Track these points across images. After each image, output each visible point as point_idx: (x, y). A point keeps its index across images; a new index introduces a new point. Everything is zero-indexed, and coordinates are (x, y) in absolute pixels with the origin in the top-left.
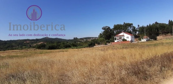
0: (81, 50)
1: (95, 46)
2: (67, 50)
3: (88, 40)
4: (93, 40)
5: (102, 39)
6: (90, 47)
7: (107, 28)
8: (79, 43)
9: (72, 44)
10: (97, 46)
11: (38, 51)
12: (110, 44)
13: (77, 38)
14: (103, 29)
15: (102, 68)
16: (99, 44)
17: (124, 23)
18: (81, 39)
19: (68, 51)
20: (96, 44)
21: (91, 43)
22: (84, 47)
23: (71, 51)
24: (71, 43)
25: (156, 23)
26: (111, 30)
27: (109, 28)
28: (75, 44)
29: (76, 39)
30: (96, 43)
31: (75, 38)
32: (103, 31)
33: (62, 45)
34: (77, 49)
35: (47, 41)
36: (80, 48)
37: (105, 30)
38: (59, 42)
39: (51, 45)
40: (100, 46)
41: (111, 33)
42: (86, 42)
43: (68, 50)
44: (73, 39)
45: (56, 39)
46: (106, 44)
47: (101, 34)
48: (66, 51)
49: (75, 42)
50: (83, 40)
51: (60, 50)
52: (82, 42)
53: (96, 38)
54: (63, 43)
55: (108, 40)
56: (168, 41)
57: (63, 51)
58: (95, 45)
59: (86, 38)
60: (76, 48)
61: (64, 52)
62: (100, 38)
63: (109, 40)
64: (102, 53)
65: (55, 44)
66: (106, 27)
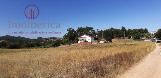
0: (45, 50)
1: (59, 47)
2: (29, 49)
3: (53, 40)
4: (58, 41)
5: (67, 39)
6: (54, 47)
7: (72, 29)
8: (43, 42)
9: (36, 43)
10: (61, 46)
12: (74, 45)
13: (41, 38)
14: (68, 30)
15: (66, 67)
16: (63, 44)
17: (87, 27)
18: (45, 39)
19: (31, 51)
20: (60, 45)
21: (56, 43)
22: (49, 47)
23: (34, 51)
24: (35, 43)
25: (112, 28)
26: (75, 32)
27: (73, 30)
29: (40, 39)
30: (61, 43)
31: (39, 38)
32: (68, 32)
33: (25, 45)
34: (40, 49)
35: (8, 39)
36: (44, 48)
37: (69, 31)
38: (22, 41)
39: (12, 44)
40: (64, 46)
41: (74, 35)
42: (51, 42)
43: (31, 49)
44: (37, 38)
45: (19, 38)
46: (70, 45)
47: (65, 35)
48: (29, 51)
49: (39, 42)
50: (47, 40)
51: (22, 49)
52: (47, 42)
53: (61, 38)
54: (26, 43)
55: (71, 41)
56: (121, 43)
57: (26, 51)
59: (51, 38)
60: (40, 48)
61: (27, 52)
62: (65, 39)
63: (73, 41)
64: (66, 52)
65: (17, 43)
66: (71, 29)
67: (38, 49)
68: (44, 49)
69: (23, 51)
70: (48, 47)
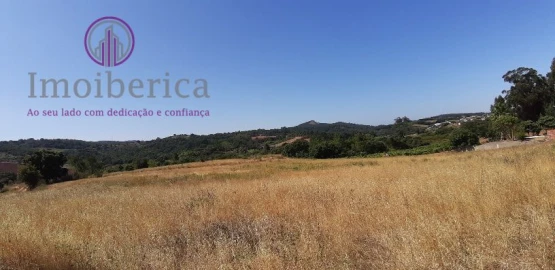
0: (426, 160)
1: (477, 148)
2: (373, 160)
3: (451, 124)
4: (469, 125)
5: (507, 117)
6: (458, 151)
7: (524, 73)
8: (415, 135)
9: (392, 139)
10: (485, 147)
11: (290, 161)
12: (541, 137)
13: (406, 119)
14: (507, 78)
16: (493, 137)
18: (422, 122)
19: (376, 163)
20: (481, 140)
21: (464, 135)
22: (437, 151)
23: (388, 164)
24: (388, 137)
26: (541, 81)
27: (532, 73)
28: (401, 139)
29: (403, 124)
30: (484, 135)
31: (399, 121)
32: (509, 86)
33: (357, 145)
34: (407, 158)
35: (312, 133)
36: (421, 154)
37: (515, 82)
38: (348, 136)
39: (323, 144)
40: (498, 145)
41: (540, 95)
42: (443, 132)
43: (379, 160)
44: (393, 122)
45: (339, 126)
46: (523, 138)
47: (499, 100)
48: (372, 164)
49: (402, 134)
50: (429, 124)
51: (351, 160)
52: (429, 134)
53: (481, 114)
54: (361, 139)
55: (529, 122)
57: (362, 165)
58: (480, 144)
59: (441, 119)
60: (407, 154)
61: (366, 168)
62: (497, 114)
63: (535, 120)
65: (336, 142)
66: (521, 70)
67: (400, 158)
68: (419, 158)
69: (355, 164)
70: (435, 149)
